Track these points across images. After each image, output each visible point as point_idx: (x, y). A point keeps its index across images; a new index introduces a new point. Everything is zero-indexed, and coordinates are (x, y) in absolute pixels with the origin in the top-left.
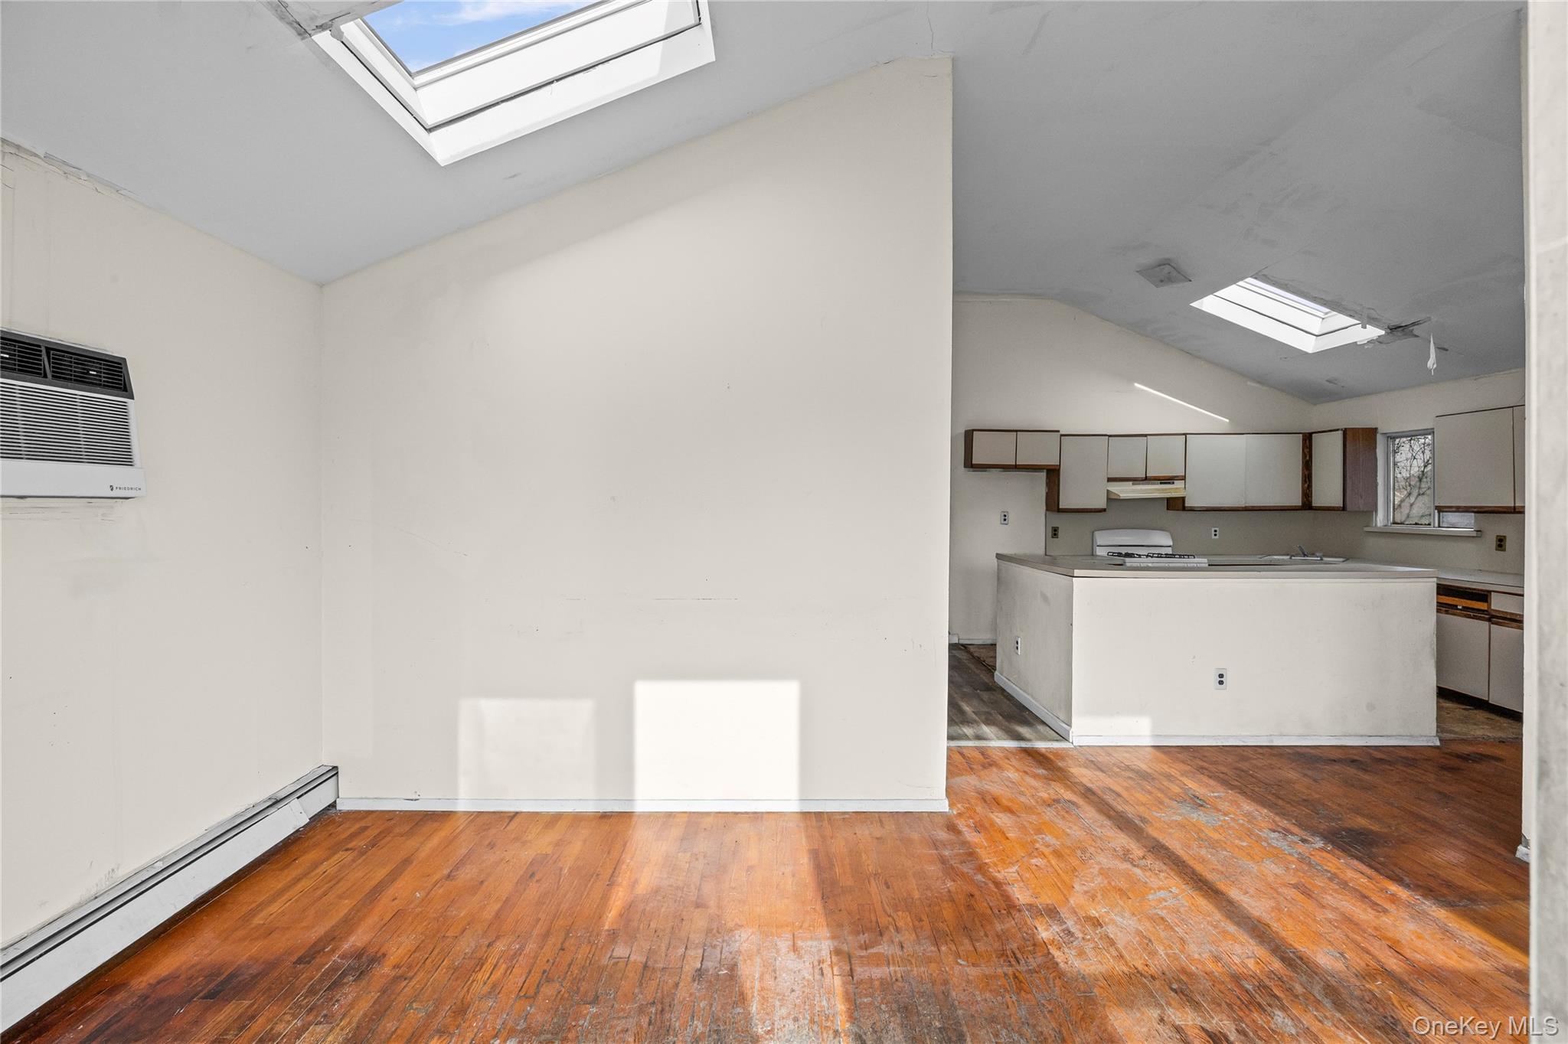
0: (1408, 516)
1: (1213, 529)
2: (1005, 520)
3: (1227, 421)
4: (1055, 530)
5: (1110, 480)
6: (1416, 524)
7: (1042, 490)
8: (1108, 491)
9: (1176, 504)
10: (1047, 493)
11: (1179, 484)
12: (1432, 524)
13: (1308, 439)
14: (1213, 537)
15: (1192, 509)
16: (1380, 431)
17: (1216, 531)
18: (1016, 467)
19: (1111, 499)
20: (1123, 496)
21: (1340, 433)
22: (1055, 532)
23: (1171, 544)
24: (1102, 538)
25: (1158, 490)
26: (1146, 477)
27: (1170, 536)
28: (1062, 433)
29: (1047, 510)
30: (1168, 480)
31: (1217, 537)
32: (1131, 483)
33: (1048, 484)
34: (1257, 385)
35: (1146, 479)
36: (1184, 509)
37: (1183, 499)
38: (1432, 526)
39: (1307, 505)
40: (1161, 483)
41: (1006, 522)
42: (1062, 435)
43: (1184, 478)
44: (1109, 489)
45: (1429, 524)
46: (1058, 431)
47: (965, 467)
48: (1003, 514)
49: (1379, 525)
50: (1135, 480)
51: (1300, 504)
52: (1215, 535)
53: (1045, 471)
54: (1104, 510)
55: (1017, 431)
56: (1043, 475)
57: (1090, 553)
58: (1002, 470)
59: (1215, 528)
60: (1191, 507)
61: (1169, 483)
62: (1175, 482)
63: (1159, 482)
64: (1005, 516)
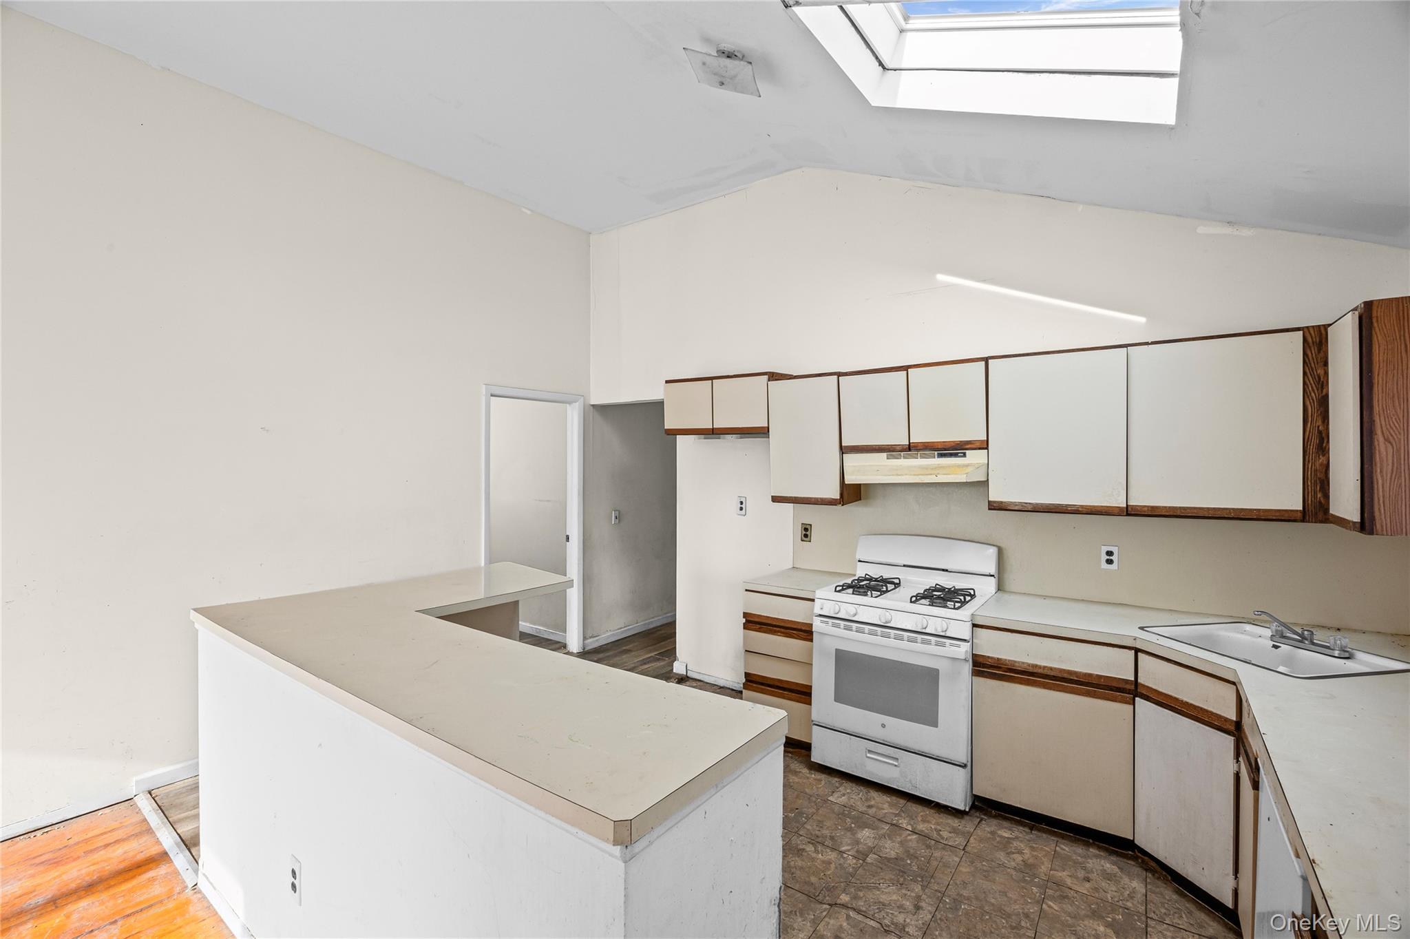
1: (1105, 549)
2: (741, 509)
3: (1142, 320)
4: (806, 536)
5: (844, 450)
8: (841, 468)
11: (975, 457)
14: (1105, 566)
17: (1110, 553)
21: (1351, 320)
22: (806, 533)
25: (934, 468)
26: (911, 444)
27: (994, 558)
30: (955, 449)
31: (1114, 567)
32: (885, 455)
34: (1228, 230)
35: (911, 449)
36: (986, 504)
37: (985, 486)
40: (941, 456)
41: (743, 511)
43: (984, 445)
44: (843, 465)
48: (739, 501)
50: (889, 450)
51: (1300, 508)
52: (1109, 562)
58: (739, 435)
59: (1110, 549)
60: (1002, 502)
61: (956, 455)
62: (968, 452)
63: (936, 453)
64: (742, 503)
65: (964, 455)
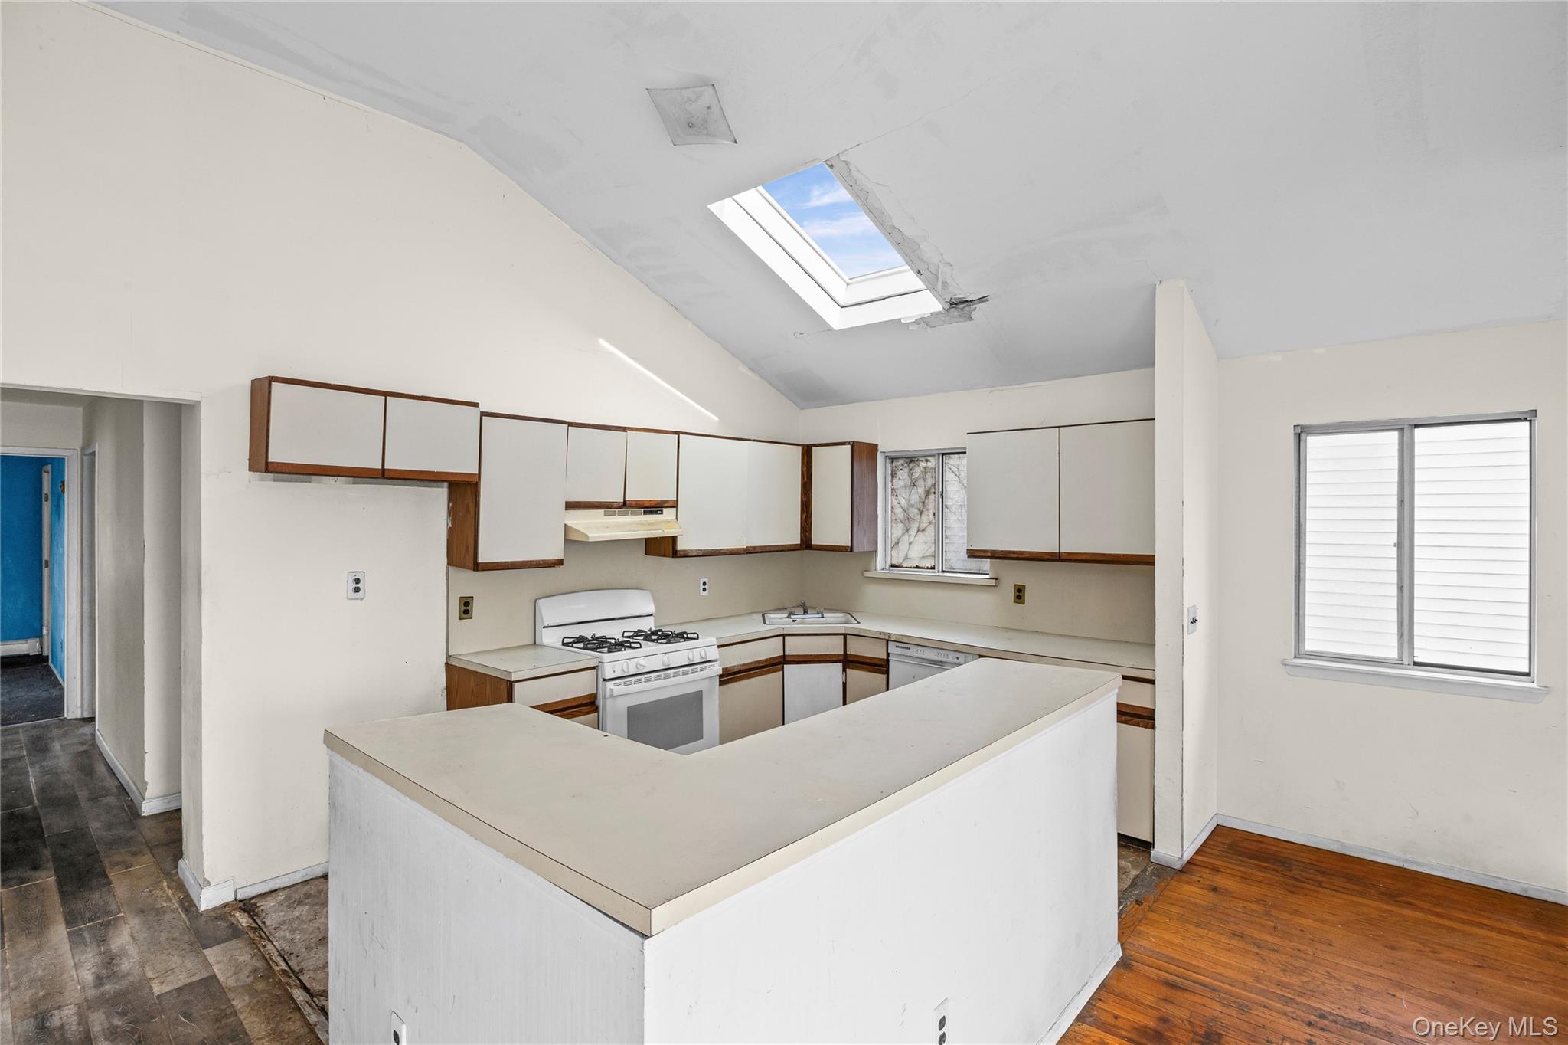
0: (906, 558)
1: (702, 581)
2: (357, 590)
3: (716, 419)
4: (467, 604)
5: (570, 506)
6: (917, 567)
7: (440, 523)
8: (565, 525)
9: (662, 547)
10: (450, 531)
11: (668, 513)
12: (936, 568)
13: (807, 451)
14: (702, 593)
15: (686, 555)
16: (880, 449)
17: (704, 584)
18: (383, 475)
19: (572, 542)
20: (594, 535)
21: (849, 447)
22: (466, 608)
23: (652, 609)
24: (553, 611)
25: (642, 524)
26: (625, 502)
27: (651, 599)
28: (483, 408)
29: (450, 563)
30: (653, 508)
31: (706, 593)
32: (602, 511)
33: (452, 512)
34: (750, 373)
35: (625, 505)
36: (675, 554)
37: (674, 539)
38: (936, 570)
39: (806, 544)
40: (645, 513)
41: (359, 594)
42: (483, 414)
43: (674, 505)
44: (569, 523)
45: (934, 568)
46: (476, 405)
47: (251, 469)
48: (352, 577)
49: (879, 568)
50: (608, 507)
51: (799, 543)
52: (704, 590)
53: (446, 484)
54: (559, 563)
55: (386, 394)
56: (441, 493)
57: (532, 642)
58: (351, 479)
59: (704, 580)
60: (685, 551)
61: (656, 512)
62: (664, 509)
63: (643, 510)
64: (357, 581)
65: (662, 512)
